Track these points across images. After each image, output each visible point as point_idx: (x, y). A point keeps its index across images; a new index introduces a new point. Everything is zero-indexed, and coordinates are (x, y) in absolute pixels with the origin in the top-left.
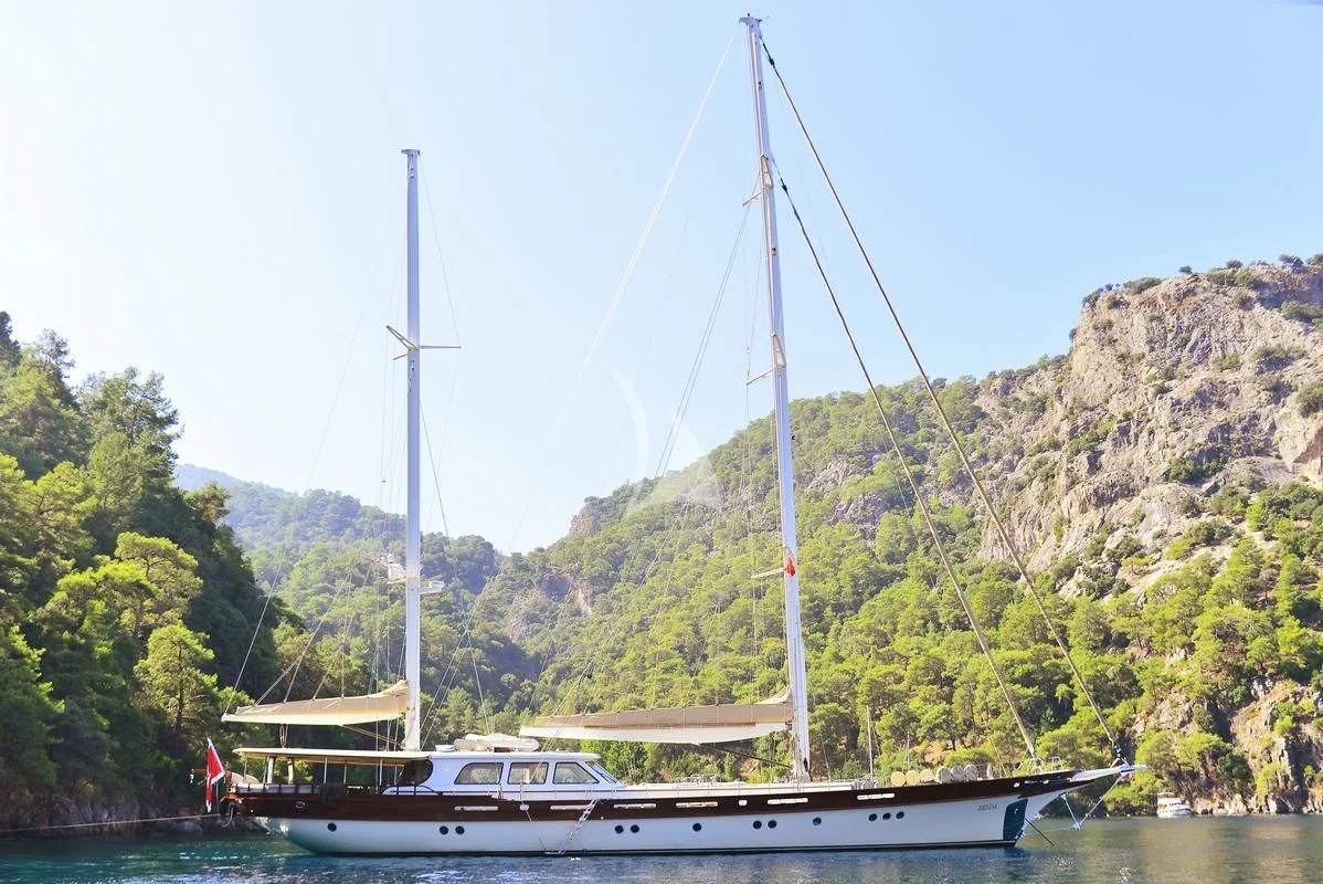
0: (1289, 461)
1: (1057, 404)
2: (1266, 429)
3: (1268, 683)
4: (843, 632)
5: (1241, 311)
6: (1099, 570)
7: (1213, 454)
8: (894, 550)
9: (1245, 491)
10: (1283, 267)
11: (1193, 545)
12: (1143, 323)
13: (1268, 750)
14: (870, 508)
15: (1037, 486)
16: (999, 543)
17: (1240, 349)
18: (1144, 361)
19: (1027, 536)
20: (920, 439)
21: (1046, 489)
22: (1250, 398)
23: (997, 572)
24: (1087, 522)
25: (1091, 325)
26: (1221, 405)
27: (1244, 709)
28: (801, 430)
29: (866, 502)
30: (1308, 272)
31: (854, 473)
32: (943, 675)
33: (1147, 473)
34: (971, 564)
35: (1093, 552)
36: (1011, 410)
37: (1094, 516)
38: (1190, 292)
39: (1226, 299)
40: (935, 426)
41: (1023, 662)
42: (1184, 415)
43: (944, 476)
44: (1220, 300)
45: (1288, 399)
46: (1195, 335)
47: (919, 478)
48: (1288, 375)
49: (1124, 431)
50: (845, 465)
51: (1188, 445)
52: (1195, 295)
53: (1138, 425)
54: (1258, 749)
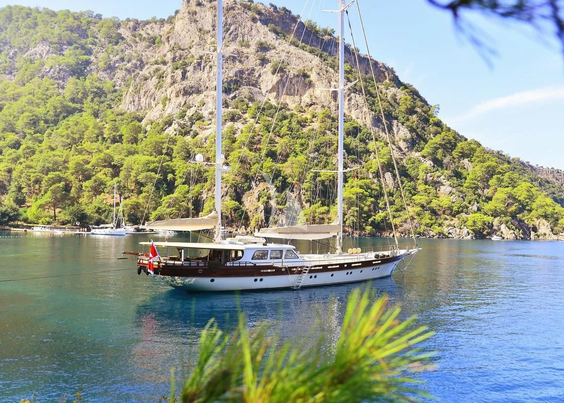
0: (264, 91)
1: (166, 44)
2: (257, 76)
3: (258, 183)
4: (53, 135)
5: (252, 23)
6: (185, 124)
7: (236, 82)
8: (75, 97)
9: (246, 100)
10: (270, 8)
11: (226, 120)
12: (211, 17)
13: (256, 209)
14: (62, 73)
15: (155, 80)
16: (132, 103)
17: (249, 39)
18: (210, 34)
19: (147, 102)
20: (88, 42)
21: (159, 82)
22: (252, 62)
23: (132, 117)
24: (178, 101)
25: (187, 11)
26: (240, 61)
27: (247, 192)
28: (20, 23)
29: (60, 70)
30: (279, 13)
31: (53, 53)
32: (112, 164)
33: (207, 84)
34: (116, 110)
35: (181, 115)
36: (137, 39)
37: (181, 99)
38: (233, 8)
39: (247, 15)
40: (97, 38)
41: (154, 162)
42: (225, 63)
43: (101, 64)
44: (244, 15)
45: (267, 65)
46: (232, 28)
47: (88, 63)
48: (268, 55)
49: (199, 64)
50: (48, 48)
51: (226, 76)
52: (234, 10)
53: (205, 63)
54: (252, 208)
